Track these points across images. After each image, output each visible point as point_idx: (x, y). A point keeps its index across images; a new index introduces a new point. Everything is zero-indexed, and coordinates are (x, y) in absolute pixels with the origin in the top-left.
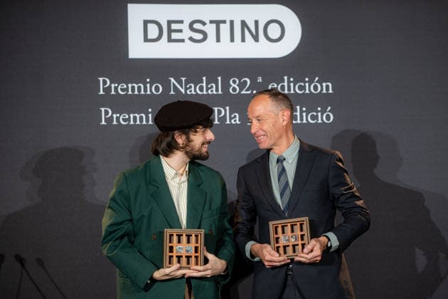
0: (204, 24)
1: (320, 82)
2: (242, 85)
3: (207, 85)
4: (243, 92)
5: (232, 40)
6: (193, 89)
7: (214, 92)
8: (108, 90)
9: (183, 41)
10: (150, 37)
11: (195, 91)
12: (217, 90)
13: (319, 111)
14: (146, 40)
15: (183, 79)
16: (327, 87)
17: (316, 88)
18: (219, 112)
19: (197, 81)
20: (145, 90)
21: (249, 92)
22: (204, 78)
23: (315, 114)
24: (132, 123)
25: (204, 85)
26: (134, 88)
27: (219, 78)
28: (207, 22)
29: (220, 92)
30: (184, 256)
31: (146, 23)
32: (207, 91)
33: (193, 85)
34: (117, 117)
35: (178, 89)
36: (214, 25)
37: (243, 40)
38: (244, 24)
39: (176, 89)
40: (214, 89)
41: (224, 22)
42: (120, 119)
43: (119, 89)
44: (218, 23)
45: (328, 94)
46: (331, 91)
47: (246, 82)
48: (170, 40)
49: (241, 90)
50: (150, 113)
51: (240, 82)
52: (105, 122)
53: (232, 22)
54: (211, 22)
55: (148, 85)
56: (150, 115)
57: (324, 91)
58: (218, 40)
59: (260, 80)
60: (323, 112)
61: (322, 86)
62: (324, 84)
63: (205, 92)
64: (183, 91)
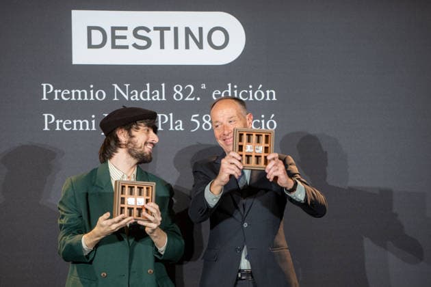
0: (148, 30)
1: (264, 89)
2: (186, 92)
3: (151, 91)
4: (187, 99)
5: (176, 47)
6: (136, 95)
7: (158, 99)
8: (51, 96)
9: (127, 47)
10: (94, 43)
11: (139, 97)
12: (161, 97)
13: (263, 119)
14: (90, 46)
15: (127, 85)
16: (270, 95)
17: (259, 96)
18: (163, 118)
19: (141, 88)
20: (89, 96)
21: (193, 99)
22: (148, 85)
23: (259, 121)
24: (75, 129)
25: (148, 91)
26: (78, 94)
27: (163, 85)
28: (151, 28)
29: (164, 99)
30: (135, 209)
31: (90, 29)
32: (151, 98)
33: (136, 92)
34: (60, 123)
35: (122, 95)
36: (158, 32)
37: (187, 47)
38: (188, 31)
39: (119, 94)
40: (158, 95)
41: (168, 29)
42: (63, 125)
43: (61, 95)
44: (162, 30)
45: (271, 102)
46: (274, 99)
47: (190, 88)
48: (114, 46)
49: (184, 97)
50: (93, 119)
51: (183, 89)
52: (48, 128)
53: (176, 29)
54: (156, 29)
55: (92, 91)
56: (93, 121)
57: (268, 99)
58: (162, 47)
59: (204, 87)
60: (266, 119)
61: (266, 94)
62: (268, 92)
63: (148, 99)
64: (127, 97)
